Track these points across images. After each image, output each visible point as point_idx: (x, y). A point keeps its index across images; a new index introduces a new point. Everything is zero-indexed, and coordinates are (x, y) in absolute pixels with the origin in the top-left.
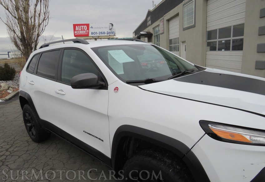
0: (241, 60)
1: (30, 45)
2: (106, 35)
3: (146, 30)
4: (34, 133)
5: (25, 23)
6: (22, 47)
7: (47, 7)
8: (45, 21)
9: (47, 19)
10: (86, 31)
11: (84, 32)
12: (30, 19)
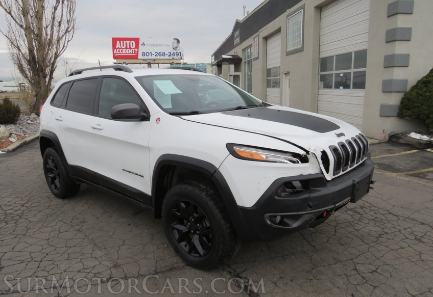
0: (363, 103)
1: (43, 71)
2: (167, 57)
3: (232, 52)
4: (58, 185)
5: (37, 35)
6: (30, 73)
7: (72, 12)
8: (67, 33)
9: (72, 31)
10: (133, 50)
11: (131, 51)
12: (44, 29)
